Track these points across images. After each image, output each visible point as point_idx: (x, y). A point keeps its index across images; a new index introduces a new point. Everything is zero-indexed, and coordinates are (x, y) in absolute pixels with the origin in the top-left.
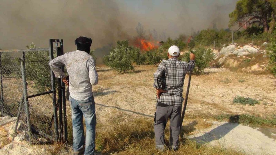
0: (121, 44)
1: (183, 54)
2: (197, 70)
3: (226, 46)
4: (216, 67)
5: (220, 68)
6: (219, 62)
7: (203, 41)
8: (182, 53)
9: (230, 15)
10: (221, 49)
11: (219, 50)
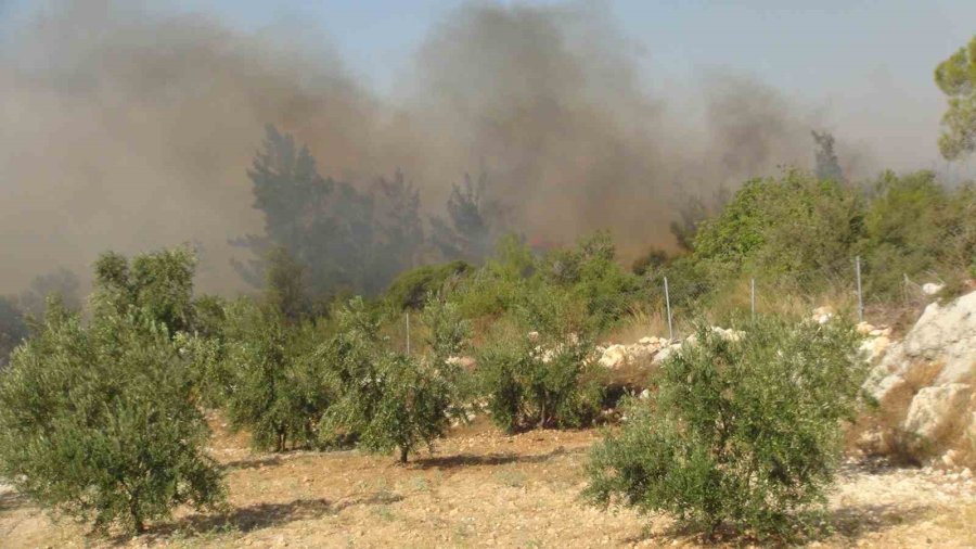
0: (132, 281)
1: (625, 359)
2: (771, 500)
3: (951, 294)
4: (892, 466)
5: (928, 470)
6: (916, 425)
7: (769, 261)
8: (612, 348)
9: (946, 73)
10: (911, 322)
11: (900, 329)
